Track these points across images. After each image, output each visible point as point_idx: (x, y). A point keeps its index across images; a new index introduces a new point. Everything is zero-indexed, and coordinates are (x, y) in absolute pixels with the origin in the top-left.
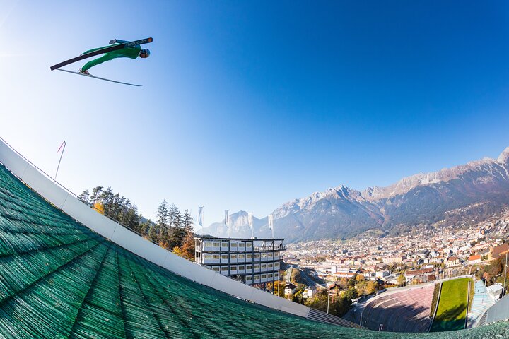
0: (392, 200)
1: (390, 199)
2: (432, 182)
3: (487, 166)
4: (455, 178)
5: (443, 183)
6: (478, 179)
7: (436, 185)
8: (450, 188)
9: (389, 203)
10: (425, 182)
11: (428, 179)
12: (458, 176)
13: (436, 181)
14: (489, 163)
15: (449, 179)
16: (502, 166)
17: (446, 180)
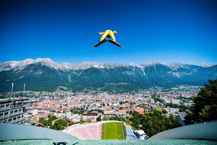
0: (76, 71)
1: (75, 71)
2: (100, 67)
3: (133, 67)
4: (113, 68)
5: (106, 69)
6: (126, 72)
7: (102, 69)
8: (109, 72)
9: (74, 73)
10: (96, 66)
11: (98, 65)
12: (114, 67)
13: (102, 67)
14: (134, 66)
15: (110, 68)
16: (142, 69)
17: (108, 68)
